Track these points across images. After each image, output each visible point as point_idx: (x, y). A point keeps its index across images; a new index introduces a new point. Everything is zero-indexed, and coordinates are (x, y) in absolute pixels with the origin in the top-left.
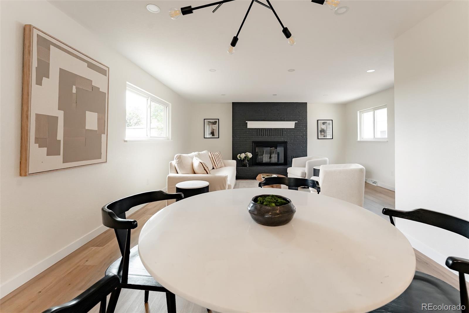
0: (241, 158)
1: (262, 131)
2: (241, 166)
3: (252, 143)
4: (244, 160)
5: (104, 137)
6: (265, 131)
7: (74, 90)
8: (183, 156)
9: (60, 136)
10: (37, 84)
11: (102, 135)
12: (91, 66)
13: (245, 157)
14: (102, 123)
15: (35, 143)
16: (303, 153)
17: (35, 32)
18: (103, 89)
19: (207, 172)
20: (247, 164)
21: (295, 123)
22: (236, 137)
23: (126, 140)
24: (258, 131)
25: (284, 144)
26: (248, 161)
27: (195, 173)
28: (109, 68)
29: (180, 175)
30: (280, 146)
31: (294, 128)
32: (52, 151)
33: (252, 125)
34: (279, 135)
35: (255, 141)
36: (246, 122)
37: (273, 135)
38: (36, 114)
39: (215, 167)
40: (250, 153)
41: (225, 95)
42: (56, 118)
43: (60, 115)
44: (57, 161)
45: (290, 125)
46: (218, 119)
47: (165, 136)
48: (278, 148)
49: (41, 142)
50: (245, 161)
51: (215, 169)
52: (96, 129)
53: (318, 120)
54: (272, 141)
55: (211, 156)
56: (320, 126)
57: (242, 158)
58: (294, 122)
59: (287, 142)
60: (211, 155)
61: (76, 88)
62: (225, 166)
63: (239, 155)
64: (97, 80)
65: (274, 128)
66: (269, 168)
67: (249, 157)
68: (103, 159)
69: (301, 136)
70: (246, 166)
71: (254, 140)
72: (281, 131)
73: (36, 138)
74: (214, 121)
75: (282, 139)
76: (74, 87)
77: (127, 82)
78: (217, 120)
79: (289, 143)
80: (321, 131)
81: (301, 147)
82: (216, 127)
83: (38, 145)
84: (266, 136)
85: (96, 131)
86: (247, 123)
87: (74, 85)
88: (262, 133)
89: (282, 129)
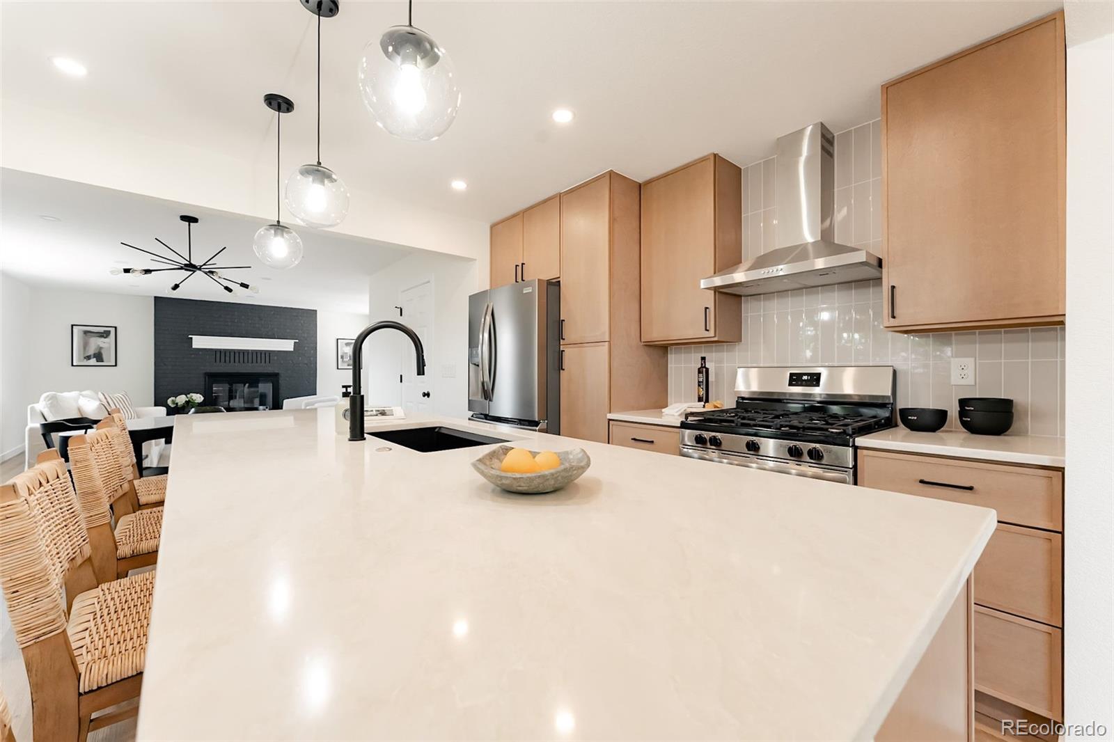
0: (177, 404)
1: (228, 354)
3: (202, 376)
4: (183, 406)
6: (232, 354)
8: (60, 395)
13: (186, 400)
16: (309, 391)
21: (295, 342)
22: (166, 365)
24: (217, 353)
25: (273, 378)
30: (266, 381)
31: (292, 350)
33: (202, 342)
34: (263, 361)
35: (211, 373)
36: (190, 336)
37: (250, 360)
40: (198, 395)
45: (287, 345)
46: (116, 328)
48: (260, 385)
53: (337, 339)
54: (249, 371)
55: (104, 400)
56: (341, 349)
57: (179, 404)
58: (293, 341)
59: (278, 373)
60: (106, 398)
63: (172, 398)
65: (252, 350)
67: (196, 402)
69: (306, 364)
71: (208, 371)
72: (267, 354)
74: (102, 330)
75: (269, 369)
78: (113, 330)
79: (282, 375)
80: (342, 357)
81: (306, 382)
82: (109, 343)
84: (235, 364)
86: (191, 338)
88: (227, 359)
89: (270, 352)
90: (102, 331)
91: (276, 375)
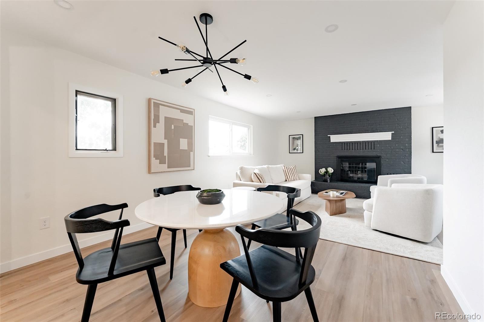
1: (348, 145)
2: (322, 181)
3: (335, 158)
4: (324, 175)
5: (192, 153)
6: (351, 144)
7: (173, 128)
8: (245, 168)
9: (166, 154)
10: (154, 127)
11: (191, 153)
12: (183, 111)
13: (325, 172)
14: (191, 145)
15: (154, 157)
16: (405, 170)
17: (153, 101)
18: (191, 124)
19: (260, 181)
20: (328, 180)
21: (392, 134)
22: (319, 152)
23: (209, 155)
24: (343, 145)
25: (376, 159)
26: (329, 176)
27: (253, 182)
28: (194, 110)
29: (242, 182)
30: (371, 161)
31: (391, 139)
32: (162, 162)
33: (335, 138)
34: (370, 148)
35: (340, 155)
36: (328, 135)
37: (361, 148)
38: (154, 143)
39: (287, 180)
40: (331, 168)
41: (300, 112)
42: (163, 144)
43: (165, 142)
44: (164, 167)
45: (387, 136)
46: (303, 135)
47: (248, 152)
49: (156, 157)
50: (325, 177)
51: (287, 181)
52: (187, 149)
53: (433, 128)
54: (361, 155)
55: (284, 170)
56: (437, 135)
57: (322, 173)
58: (390, 133)
59: (380, 156)
60: (285, 168)
61: (174, 126)
62: (299, 180)
63: (320, 170)
64: (187, 119)
65: (362, 141)
66: (353, 185)
67: (330, 172)
68: (192, 168)
69: (402, 149)
70: (327, 181)
71: (338, 155)
72: (373, 144)
73: (154, 155)
75: (374, 153)
76: (173, 125)
77: (210, 116)
78: (301, 136)
79: (383, 157)
80: (437, 142)
81: (402, 162)
82: (300, 142)
83: (155, 158)
84: (353, 151)
85: (186, 150)
86: (330, 137)
87: (173, 124)
88: (348, 147)
89: (374, 142)
90: (298, 137)
91: (379, 157)
